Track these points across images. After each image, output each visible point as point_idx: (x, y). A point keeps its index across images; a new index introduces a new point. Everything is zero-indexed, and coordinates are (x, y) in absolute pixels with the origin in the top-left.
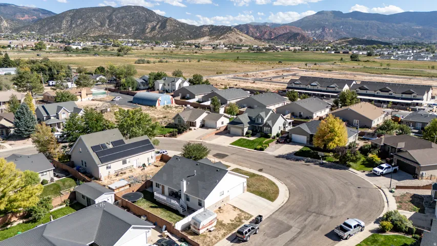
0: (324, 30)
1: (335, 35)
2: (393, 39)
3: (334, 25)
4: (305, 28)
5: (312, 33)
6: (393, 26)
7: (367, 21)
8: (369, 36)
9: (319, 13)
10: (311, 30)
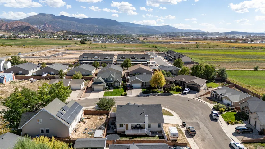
0: (45, 25)
1: (53, 29)
2: (86, 32)
3: (51, 22)
4: (32, 23)
5: (38, 27)
6: (84, 25)
7: (70, 22)
8: (73, 30)
9: (40, 14)
10: (37, 25)
